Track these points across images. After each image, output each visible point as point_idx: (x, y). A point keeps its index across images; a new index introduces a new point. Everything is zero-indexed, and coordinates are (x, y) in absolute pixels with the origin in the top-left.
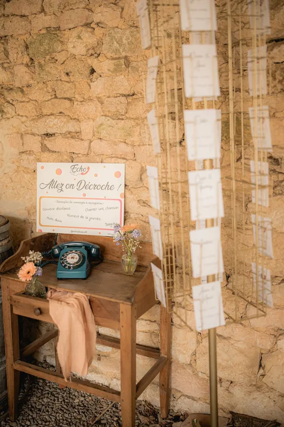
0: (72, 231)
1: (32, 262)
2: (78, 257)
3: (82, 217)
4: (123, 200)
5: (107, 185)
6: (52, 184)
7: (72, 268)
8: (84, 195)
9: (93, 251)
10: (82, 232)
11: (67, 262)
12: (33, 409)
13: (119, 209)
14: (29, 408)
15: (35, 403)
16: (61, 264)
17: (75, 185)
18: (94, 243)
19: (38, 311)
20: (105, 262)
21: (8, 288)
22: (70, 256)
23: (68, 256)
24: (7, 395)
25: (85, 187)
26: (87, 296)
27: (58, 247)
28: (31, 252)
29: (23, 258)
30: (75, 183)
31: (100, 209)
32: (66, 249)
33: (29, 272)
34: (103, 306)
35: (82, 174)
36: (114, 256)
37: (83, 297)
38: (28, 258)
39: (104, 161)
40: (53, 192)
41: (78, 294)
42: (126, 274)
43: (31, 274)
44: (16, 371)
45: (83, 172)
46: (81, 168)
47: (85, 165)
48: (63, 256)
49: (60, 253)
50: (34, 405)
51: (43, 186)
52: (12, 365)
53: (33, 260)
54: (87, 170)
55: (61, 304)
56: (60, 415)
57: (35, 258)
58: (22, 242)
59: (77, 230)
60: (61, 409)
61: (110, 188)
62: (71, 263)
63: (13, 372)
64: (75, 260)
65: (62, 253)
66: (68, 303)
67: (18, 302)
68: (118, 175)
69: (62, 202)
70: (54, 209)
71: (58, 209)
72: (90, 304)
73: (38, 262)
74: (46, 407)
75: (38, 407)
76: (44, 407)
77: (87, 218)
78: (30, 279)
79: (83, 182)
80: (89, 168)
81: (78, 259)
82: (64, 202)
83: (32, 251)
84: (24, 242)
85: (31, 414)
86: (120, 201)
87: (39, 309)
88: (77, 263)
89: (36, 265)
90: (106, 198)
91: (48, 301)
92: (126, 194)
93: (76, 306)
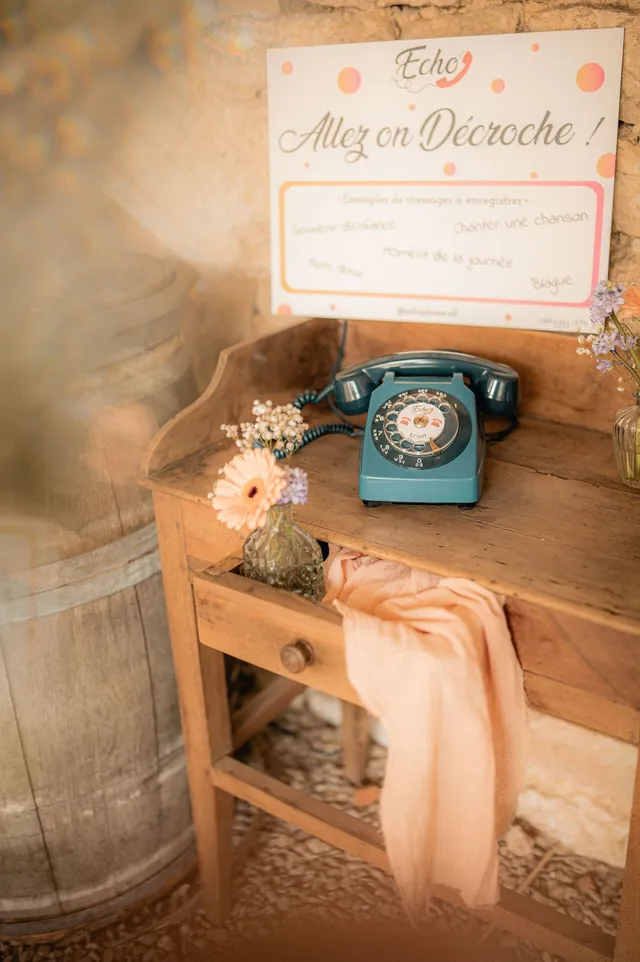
0: (401, 311)
1: (266, 451)
2: (438, 415)
3: (440, 256)
4: (608, 184)
5: (545, 126)
6: (328, 132)
7: (419, 461)
8: (450, 169)
9: (493, 389)
10: (438, 313)
11: (398, 437)
12: (277, 879)
13: (590, 225)
14: (263, 874)
15: (283, 856)
16: (377, 444)
17: (414, 131)
18: (497, 359)
19: (298, 656)
20: (526, 427)
21: (178, 526)
22: (409, 412)
23: (402, 415)
24: (193, 841)
25: (453, 136)
26: (496, 594)
27: (358, 376)
28: (259, 409)
29: (230, 431)
30: (414, 122)
31: (513, 224)
32: (391, 385)
33: (253, 492)
34: (567, 638)
35: (442, 83)
36: (559, 402)
37: (481, 598)
38: (248, 430)
39: (533, 24)
40: (331, 162)
41: (456, 584)
42: (627, 482)
43: (264, 502)
44: (219, 793)
45: (444, 74)
46: (438, 61)
47: (452, 47)
48: (382, 411)
49: (366, 400)
50: (279, 862)
51: (289, 142)
52: (207, 773)
53: (268, 436)
54: (461, 66)
55: (396, 637)
56: (366, 908)
57: (277, 431)
58: (224, 356)
59: (422, 305)
60: (365, 886)
61: (557, 139)
62: (415, 440)
63: (210, 794)
64: (434, 432)
65: (378, 397)
66: (424, 632)
67: (217, 606)
68: (592, 77)
69: (363, 200)
70: (332, 228)
71: (347, 226)
72: (510, 627)
73: (290, 446)
74: (317, 876)
75: (293, 872)
76: (310, 875)
77: (458, 259)
78: (262, 524)
79: (446, 118)
80: (468, 58)
81: (442, 426)
82: (371, 201)
83: (263, 402)
84: (231, 357)
85: (273, 899)
86: (596, 187)
87: (301, 645)
88: (438, 442)
89: (281, 459)
90: (539, 179)
91: (338, 618)
92: (623, 161)
93: (458, 647)
